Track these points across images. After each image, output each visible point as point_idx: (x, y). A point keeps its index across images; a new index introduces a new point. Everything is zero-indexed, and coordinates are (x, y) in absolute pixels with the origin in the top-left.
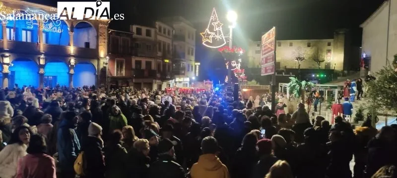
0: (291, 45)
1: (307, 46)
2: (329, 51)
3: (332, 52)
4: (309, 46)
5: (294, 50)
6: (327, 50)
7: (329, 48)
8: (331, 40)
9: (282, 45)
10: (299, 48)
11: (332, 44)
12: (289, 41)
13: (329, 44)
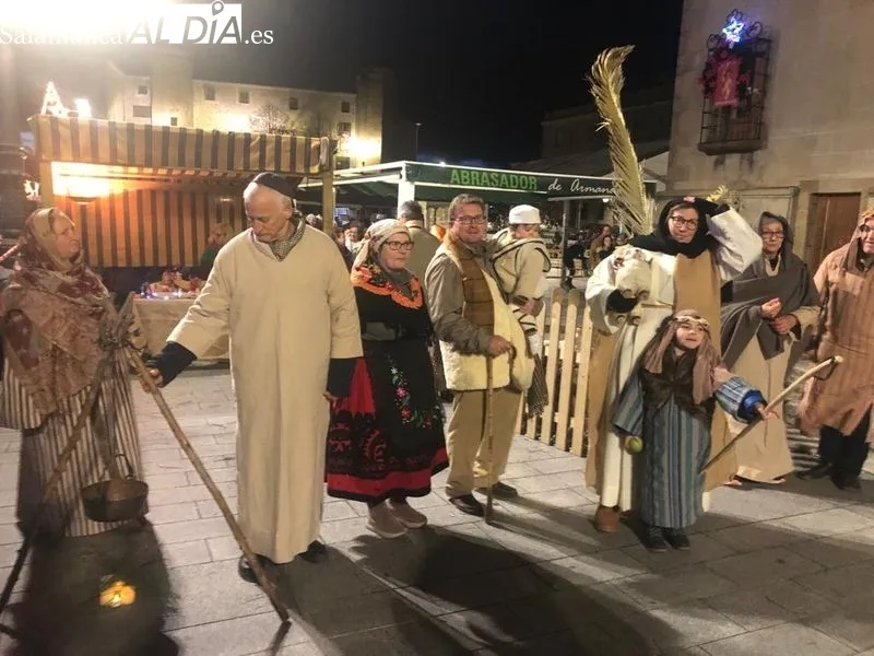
0: (244, 99)
1: (287, 106)
2: (345, 128)
3: (353, 131)
4: (293, 106)
5: (254, 116)
6: (340, 124)
7: (346, 117)
8: (350, 97)
9: (217, 96)
10: (269, 109)
11: (353, 107)
12: (239, 87)
13: (345, 108)
